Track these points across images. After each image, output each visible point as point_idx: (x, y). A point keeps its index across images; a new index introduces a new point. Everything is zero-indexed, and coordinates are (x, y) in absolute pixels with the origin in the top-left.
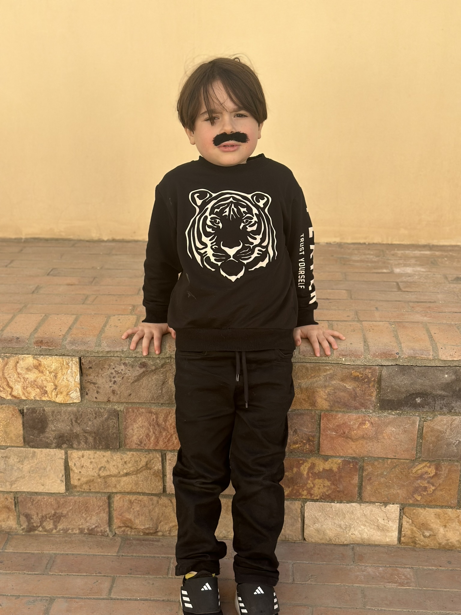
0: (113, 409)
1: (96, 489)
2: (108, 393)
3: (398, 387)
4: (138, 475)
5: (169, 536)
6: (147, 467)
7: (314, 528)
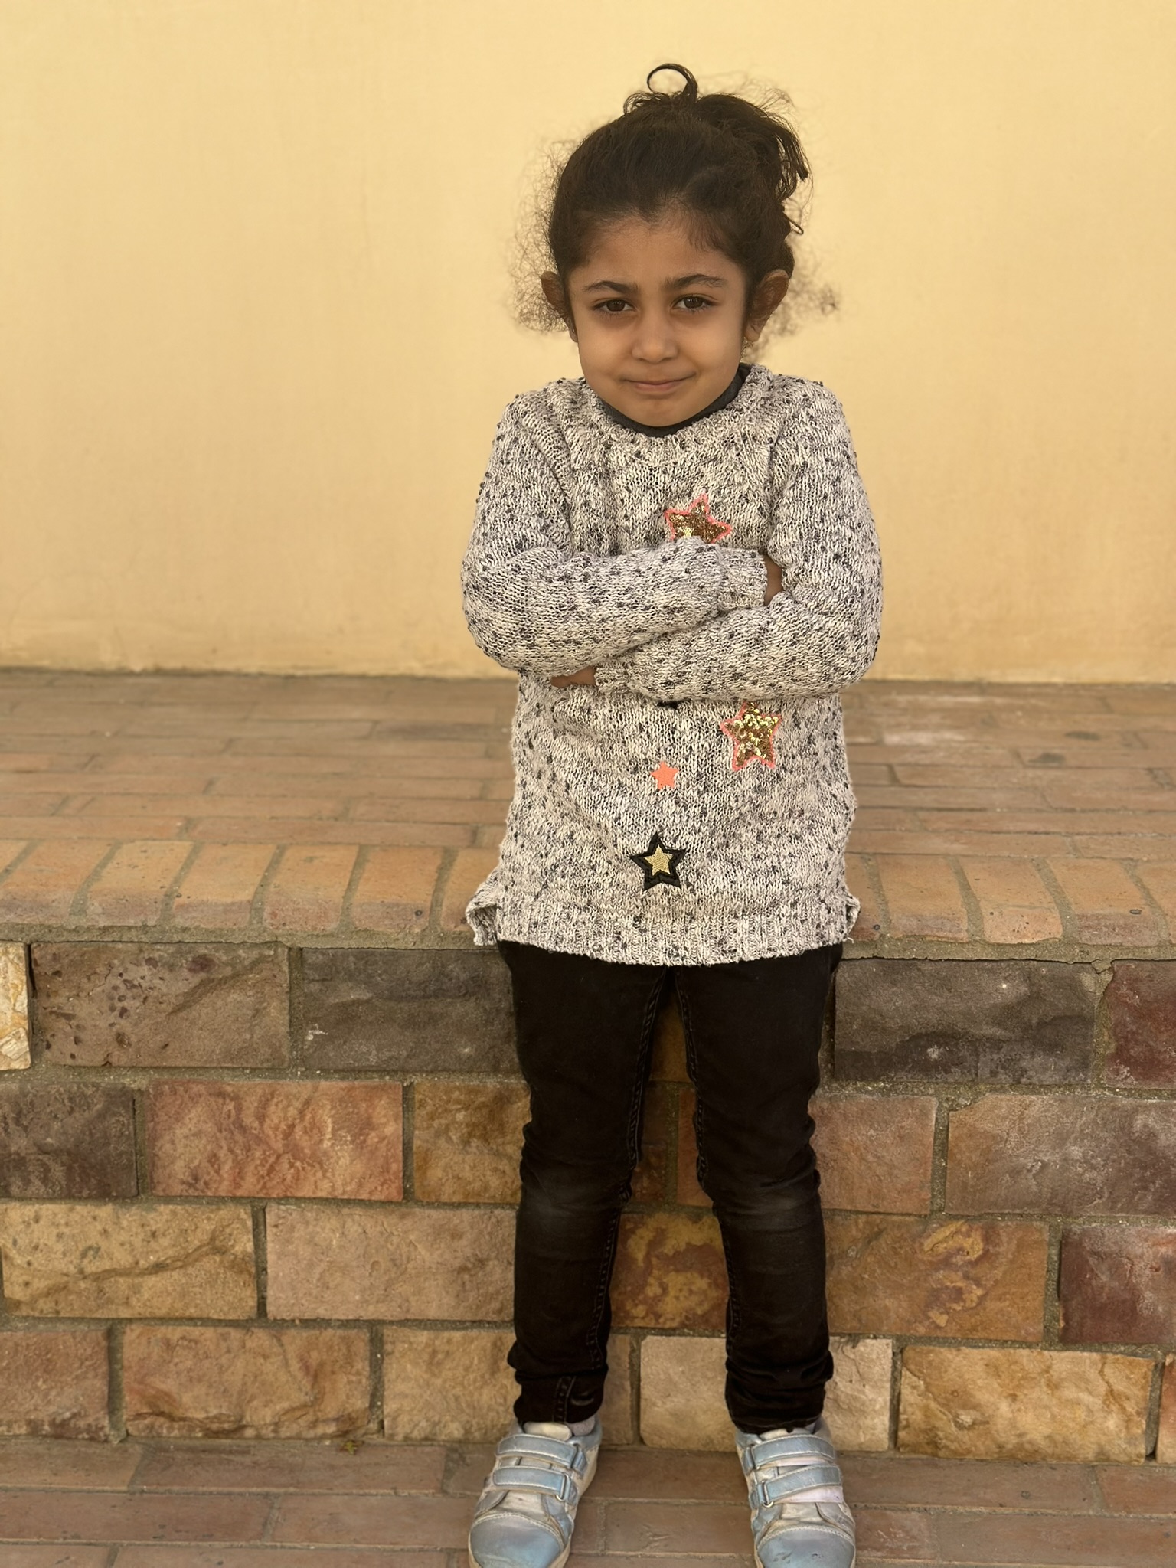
0: (120, 1086)
1: (72, 1309)
2: (106, 1041)
3: (878, 1017)
4: (190, 1270)
5: (274, 1438)
6: (216, 1246)
7: (667, 1410)
